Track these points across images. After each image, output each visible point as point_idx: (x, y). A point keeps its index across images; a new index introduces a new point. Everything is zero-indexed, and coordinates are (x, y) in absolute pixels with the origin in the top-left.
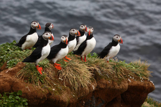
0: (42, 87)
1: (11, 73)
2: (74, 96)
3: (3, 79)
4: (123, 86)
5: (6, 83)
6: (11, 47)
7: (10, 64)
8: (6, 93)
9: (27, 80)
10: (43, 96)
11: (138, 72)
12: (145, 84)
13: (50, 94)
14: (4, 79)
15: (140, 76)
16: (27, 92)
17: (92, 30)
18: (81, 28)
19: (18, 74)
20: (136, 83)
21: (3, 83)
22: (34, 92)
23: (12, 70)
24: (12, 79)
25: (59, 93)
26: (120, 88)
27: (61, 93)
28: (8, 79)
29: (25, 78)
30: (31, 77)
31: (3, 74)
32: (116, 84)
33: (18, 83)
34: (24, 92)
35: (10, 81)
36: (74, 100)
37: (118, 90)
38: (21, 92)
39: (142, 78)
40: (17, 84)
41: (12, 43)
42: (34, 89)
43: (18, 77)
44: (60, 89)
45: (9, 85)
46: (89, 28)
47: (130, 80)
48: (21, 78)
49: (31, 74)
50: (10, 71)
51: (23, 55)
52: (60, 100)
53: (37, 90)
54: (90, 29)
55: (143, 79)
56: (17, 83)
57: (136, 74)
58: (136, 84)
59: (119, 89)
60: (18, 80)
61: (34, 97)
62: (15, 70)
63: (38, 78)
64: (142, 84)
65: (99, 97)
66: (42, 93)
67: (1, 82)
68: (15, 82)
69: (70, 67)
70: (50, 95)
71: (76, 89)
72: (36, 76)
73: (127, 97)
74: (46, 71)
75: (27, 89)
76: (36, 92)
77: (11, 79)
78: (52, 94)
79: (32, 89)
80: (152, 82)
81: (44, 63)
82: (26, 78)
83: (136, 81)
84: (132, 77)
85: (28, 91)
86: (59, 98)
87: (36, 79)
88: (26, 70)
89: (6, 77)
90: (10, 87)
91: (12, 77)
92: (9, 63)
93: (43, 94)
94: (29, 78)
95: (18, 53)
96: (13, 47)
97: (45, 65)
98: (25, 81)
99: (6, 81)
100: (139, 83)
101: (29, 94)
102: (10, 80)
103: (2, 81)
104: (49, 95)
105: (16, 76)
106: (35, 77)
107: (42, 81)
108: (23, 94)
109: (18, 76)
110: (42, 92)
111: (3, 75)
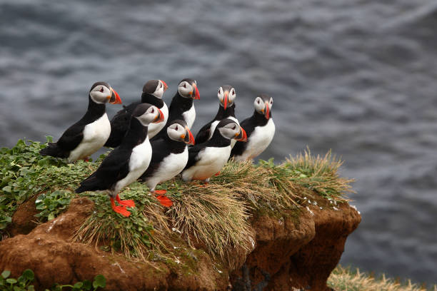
0: (150, 260)
1: (61, 230)
2: (220, 272)
3: (48, 248)
4: (306, 228)
5: (59, 258)
6: (17, 159)
7: (46, 207)
8: (61, 287)
9: (107, 244)
10: (158, 282)
11: (318, 184)
12: (345, 216)
13: (173, 275)
14: (51, 250)
15: (325, 195)
16: (118, 277)
17: (233, 93)
18: (183, 88)
19: (82, 230)
20: (325, 215)
21: (51, 261)
22: (135, 275)
23: (64, 223)
24: (74, 247)
25: (193, 269)
26: (302, 234)
27: (197, 269)
28: (60, 247)
29: (101, 240)
30: (117, 237)
31: (43, 236)
32: (292, 224)
33: (90, 255)
34: (111, 278)
35: (67, 254)
36: (222, 283)
37: (298, 240)
38: (101, 278)
39: (333, 202)
40: (89, 258)
41: (16, 148)
42: (134, 267)
43: (81, 238)
44: (194, 258)
45: (65, 264)
46: (224, 90)
47: (310, 209)
48: (90, 241)
49: (117, 227)
50: (59, 226)
51: (74, 179)
52: (199, 288)
53: (141, 270)
54: (226, 92)
55: (335, 203)
56: (87, 255)
57: (315, 190)
58: (326, 218)
59: (300, 237)
60: (86, 248)
61: (136, 288)
62: (72, 220)
63: (137, 236)
64: (340, 217)
65: (256, 266)
66: (156, 275)
67: (44, 258)
68: (82, 254)
69: (192, 196)
70: (173, 277)
71: (222, 252)
72: (131, 232)
73: (304, 255)
74: (147, 214)
75: (118, 270)
76: (140, 276)
77: (68, 246)
78: (180, 274)
79: (129, 267)
80: (354, 207)
81: (138, 192)
82: (103, 241)
83: (325, 211)
84: (312, 200)
85: (121, 275)
86: (198, 284)
87: (132, 239)
88: (102, 218)
89: (54, 244)
90: (71, 269)
91: (67, 242)
92: (40, 203)
93: (159, 276)
94: (112, 239)
95: (58, 174)
96: (25, 159)
97: (143, 197)
98: (102, 247)
99: (57, 253)
100: (333, 215)
101: (124, 281)
102: (68, 250)
103: (46, 255)
104: (171, 277)
105: (76, 238)
106: (128, 234)
107: (146, 242)
108: (107, 283)
109: (83, 237)
110: (156, 272)
111: (43, 238)
